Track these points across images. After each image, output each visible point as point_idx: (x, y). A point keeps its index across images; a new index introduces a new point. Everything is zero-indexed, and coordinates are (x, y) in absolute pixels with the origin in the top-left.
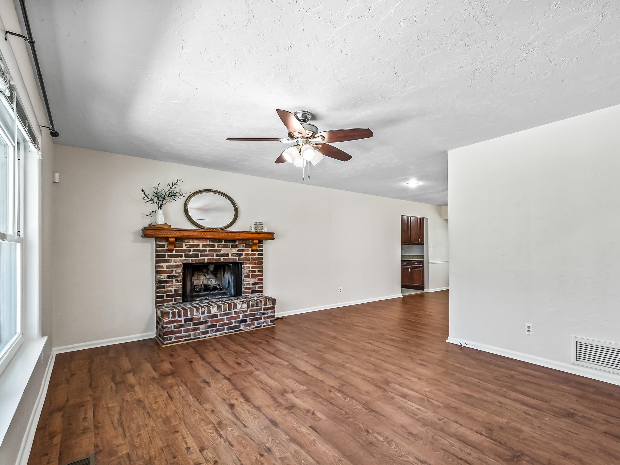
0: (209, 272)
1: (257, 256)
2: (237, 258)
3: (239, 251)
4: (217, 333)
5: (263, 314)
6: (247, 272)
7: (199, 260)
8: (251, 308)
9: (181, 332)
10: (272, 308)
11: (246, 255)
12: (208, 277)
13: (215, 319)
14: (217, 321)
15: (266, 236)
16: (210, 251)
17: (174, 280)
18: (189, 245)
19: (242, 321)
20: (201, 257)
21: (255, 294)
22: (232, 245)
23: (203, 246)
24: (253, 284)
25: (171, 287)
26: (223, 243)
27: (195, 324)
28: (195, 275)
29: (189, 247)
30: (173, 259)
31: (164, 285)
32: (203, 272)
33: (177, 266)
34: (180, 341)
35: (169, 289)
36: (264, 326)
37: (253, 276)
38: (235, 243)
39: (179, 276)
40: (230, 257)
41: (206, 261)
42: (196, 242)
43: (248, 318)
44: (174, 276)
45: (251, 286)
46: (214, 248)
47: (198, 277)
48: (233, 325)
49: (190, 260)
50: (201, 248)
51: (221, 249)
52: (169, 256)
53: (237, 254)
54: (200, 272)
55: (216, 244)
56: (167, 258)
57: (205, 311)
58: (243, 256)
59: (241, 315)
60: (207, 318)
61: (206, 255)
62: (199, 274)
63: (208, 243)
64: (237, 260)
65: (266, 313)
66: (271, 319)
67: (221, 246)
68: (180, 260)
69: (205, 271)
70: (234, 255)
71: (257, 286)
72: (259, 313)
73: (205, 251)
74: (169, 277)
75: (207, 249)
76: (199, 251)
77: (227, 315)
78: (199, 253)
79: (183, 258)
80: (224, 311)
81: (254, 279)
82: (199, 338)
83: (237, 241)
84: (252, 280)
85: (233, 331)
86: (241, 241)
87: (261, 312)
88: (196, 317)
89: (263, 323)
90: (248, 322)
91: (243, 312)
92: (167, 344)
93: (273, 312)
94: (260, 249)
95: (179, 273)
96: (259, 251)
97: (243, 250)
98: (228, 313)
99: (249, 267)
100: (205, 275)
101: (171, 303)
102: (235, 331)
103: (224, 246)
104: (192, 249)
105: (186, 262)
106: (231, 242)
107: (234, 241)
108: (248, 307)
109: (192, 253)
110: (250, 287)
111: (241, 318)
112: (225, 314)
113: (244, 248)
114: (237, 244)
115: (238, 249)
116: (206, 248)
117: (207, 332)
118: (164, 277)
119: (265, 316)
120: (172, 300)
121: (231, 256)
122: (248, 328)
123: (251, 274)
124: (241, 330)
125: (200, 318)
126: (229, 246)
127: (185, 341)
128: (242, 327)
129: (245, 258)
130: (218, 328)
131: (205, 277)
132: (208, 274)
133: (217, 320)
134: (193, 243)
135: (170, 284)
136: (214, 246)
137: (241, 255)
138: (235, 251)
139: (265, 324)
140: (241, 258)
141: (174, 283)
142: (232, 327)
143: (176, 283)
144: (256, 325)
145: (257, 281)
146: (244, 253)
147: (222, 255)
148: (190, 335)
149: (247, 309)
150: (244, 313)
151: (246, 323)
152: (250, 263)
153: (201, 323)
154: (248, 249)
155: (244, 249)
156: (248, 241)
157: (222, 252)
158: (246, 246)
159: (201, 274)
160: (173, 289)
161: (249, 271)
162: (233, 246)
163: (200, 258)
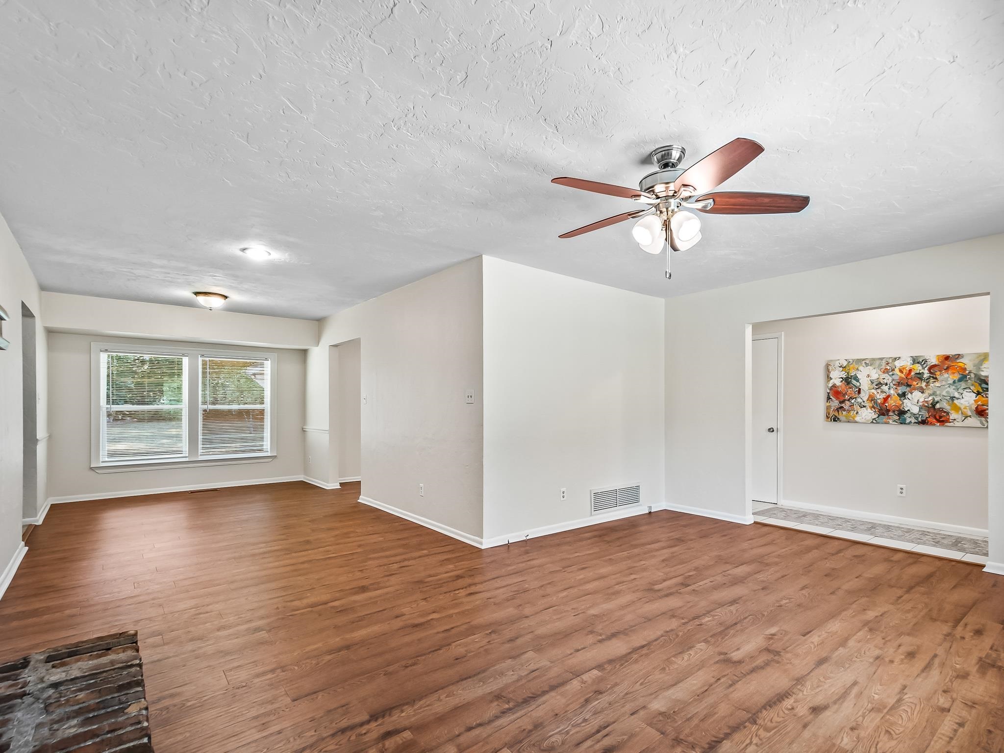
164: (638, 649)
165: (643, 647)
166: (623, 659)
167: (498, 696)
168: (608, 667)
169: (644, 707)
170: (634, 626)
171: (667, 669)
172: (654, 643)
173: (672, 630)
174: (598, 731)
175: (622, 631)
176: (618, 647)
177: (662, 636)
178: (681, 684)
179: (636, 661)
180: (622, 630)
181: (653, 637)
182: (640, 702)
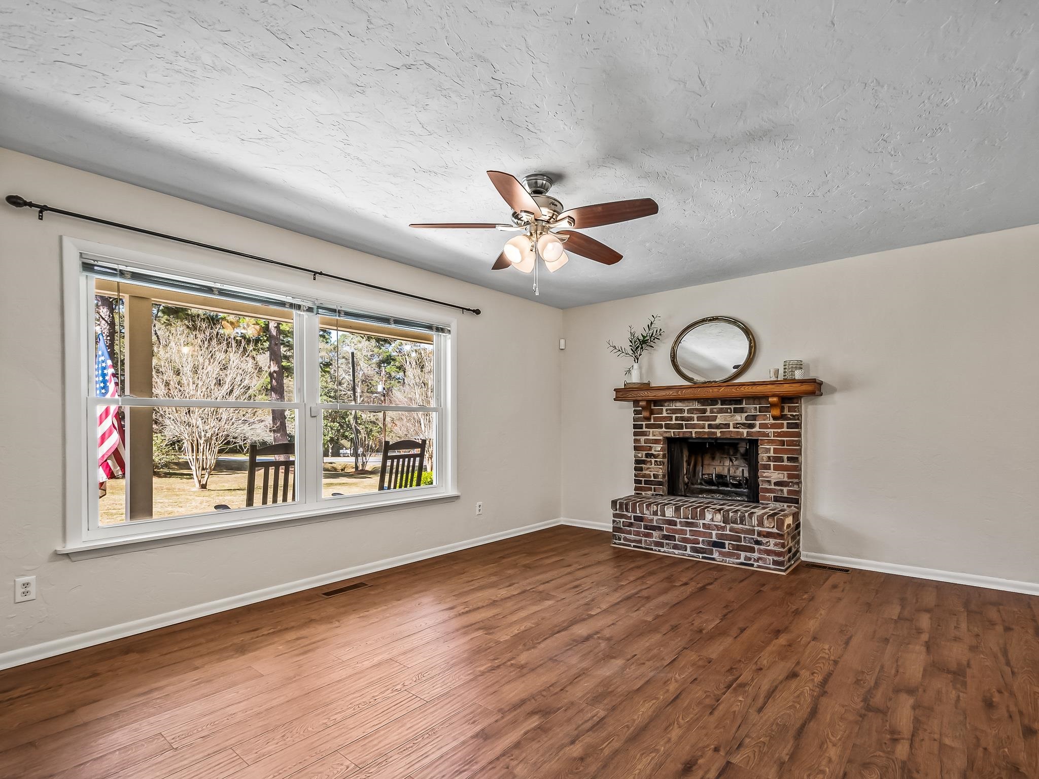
0: (738, 456)
1: (785, 429)
2: (745, 431)
3: (747, 418)
4: (676, 552)
5: (758, 543)
6: (764, 458)
7: (683, 434)
8: (732, 525)
9: (629, 533)
10: (776, 535)
11: (762, 426)
12: (735, 463)
13: (673, 527)
14: (677, 532)
15: (805, 387)
16: (699, 419)
17: (653, 460)
18: (670, 409)
19: (715, 544)
20: (686, 428)
21: (782, 504)
22: (734, 408)
23: (690, 411)
24: (776, 484)
25: (649, 470)
26: (719, 406)
27: (646, 527)
28: (716, 458)
29: (670, 414)
30: (651, 430)
31: (642, 467)
32: (728, 454)
33: (656, 442)
34: (629, 546)
35: (647, 472)
36: (759, 567)
37: (776, 468)
38: (740, 405)
39: (658, 456)
40: (731, 429)
41: (694, 435)
42: (679, 405)
43: (727, 542)
44: (652, 455)
45: (773, 487)
46: (705, 413)
47: (720, 462)
48: (701, 546)
49: (672, 433)
50: (686, 415)
51: (717, 416)
52: (648, 426)
53: (743, 424)
54: (723, 454)
55: (708, 408)
56: (644, 429)
57: (657, 510)
58: (757, 429)
59: (714, 533)
60: (661, 522)
61: (694, 426)
62: (722, 457)
63: (697, 406)
64: (745, 435)
65: (764, 542)
66: (776, 558)
67: (715, 410)
68: (659, 432)
69: (732, 453)
70: (738, 426)
71: (785, 489)
72: (748, 538)
73: (691, 419)
74: (647, 455)
75: (695, 416)
76: (683, 419)
77: (690, 525)
78: (684, 422)
79: (664, 429)
80: (683, 518)
81: (779, 473)
82: (652, 549)
83: (744, 401)
84: (775, 476)
85: (701, 555)
86: (751, 401)
87: (753, 538)
88: (648, 517)
89: (757, 560)
90: (727, 550)
91: (718, 528)
92: (615, 544)
93: (778, 544)
94: (792, 415)
95: (659, 451)
96: (790, 419)
97: (754, 418)
98: (692, 523)
99: (768, 450)
100: (731, 460)
101: (650, 493)
102: (703, 558)
103: (721, 411)
104: (674, 416)
105: (667, 435)
106: (733, 402)
107: (738, 401)
108: (726, 520)
109: (674, 422)
110: (770, 489)
111: (714, 539)
112: (688, 524)
113: (758, 413)
114: (744, 405)
115: (746, 414)
116: (693, 414)
117: (661, 545)
118: (642, 455)
119: (762, 547)
120: (650, 489)
121: (734, 428)
122: (728, 559)
123: (772, 464)
124: (713, 559)
125: (652, 520)
126: (729, 410)
127: (634, 546)
128: (716, 555)
129: (759, 431)
130: (677, 542)
131: (731, 463)
132: (737, 459)
133: (676, 529)
134: (676, 406)
135: (648, 466)
136: (704, 411)
137: (751, 426)
138: (740, 418)
139: (760, 563)
140: (753, 432)
141: (653, 465)
142: (698, 549)
143: (655, 465)
144: (742, 560)
145: (786, 479)
146: (758, 423)
147: (718, 427)
148: (640, 542)
149: (724, 525)
150: (718, 530)
151: (724, 550)
152: (771, 442)
153: (654, 528)
154: (766, 415)
155: (758, 415)
156: (764, 399)
157: (718, 422)
158: (763, 409)
159: (726, 458)
160: (652, 474)
161: (769, 457)
162: (736, 411)
163: (685, 430)
164: (563, 629)
165: (558, 632)
166: (573, 622)
167: (648, 598)
168: (584, 616)
169: (558, 601)
170: (567, 650)
171: (540, 620)
172: (548, 636)
173: (528, 650)
174: (582, 592)
175: (580, 643)
176: (581, 630)
177: (539, 643)
178: (532, 612)
179: (564, 622)
180: (580, 645)
181: (548, 641)
182: (559, 603)
